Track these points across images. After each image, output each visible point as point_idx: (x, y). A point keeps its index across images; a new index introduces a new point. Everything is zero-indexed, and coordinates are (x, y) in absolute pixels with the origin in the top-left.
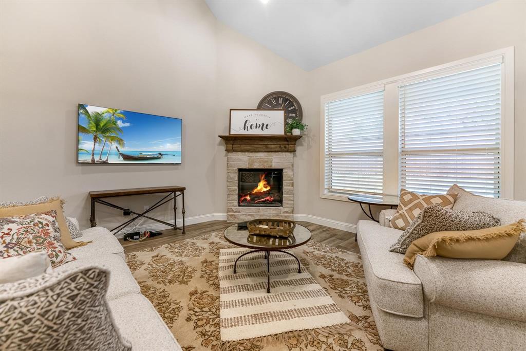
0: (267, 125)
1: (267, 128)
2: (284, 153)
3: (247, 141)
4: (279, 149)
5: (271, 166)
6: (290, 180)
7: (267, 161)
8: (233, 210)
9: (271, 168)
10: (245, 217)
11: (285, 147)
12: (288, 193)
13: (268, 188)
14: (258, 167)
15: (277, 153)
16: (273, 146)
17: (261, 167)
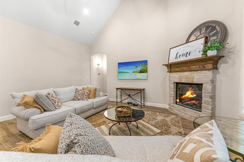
0: (190, 53)
1: (189, 55)
2: (203, 72)
3: (177, 65)
4: (199, 69)
5: (193, 81)
6: (208, 93)
7: (190, 78)
8: (171, 105)
9: (193, 83)
10: (177, 111)
11: (203, 67)
12: (205, 103)
13: (195, 96)
14: (185, 82)
15: (197, 72)
16: (194, 67)
17: (186, 82)
